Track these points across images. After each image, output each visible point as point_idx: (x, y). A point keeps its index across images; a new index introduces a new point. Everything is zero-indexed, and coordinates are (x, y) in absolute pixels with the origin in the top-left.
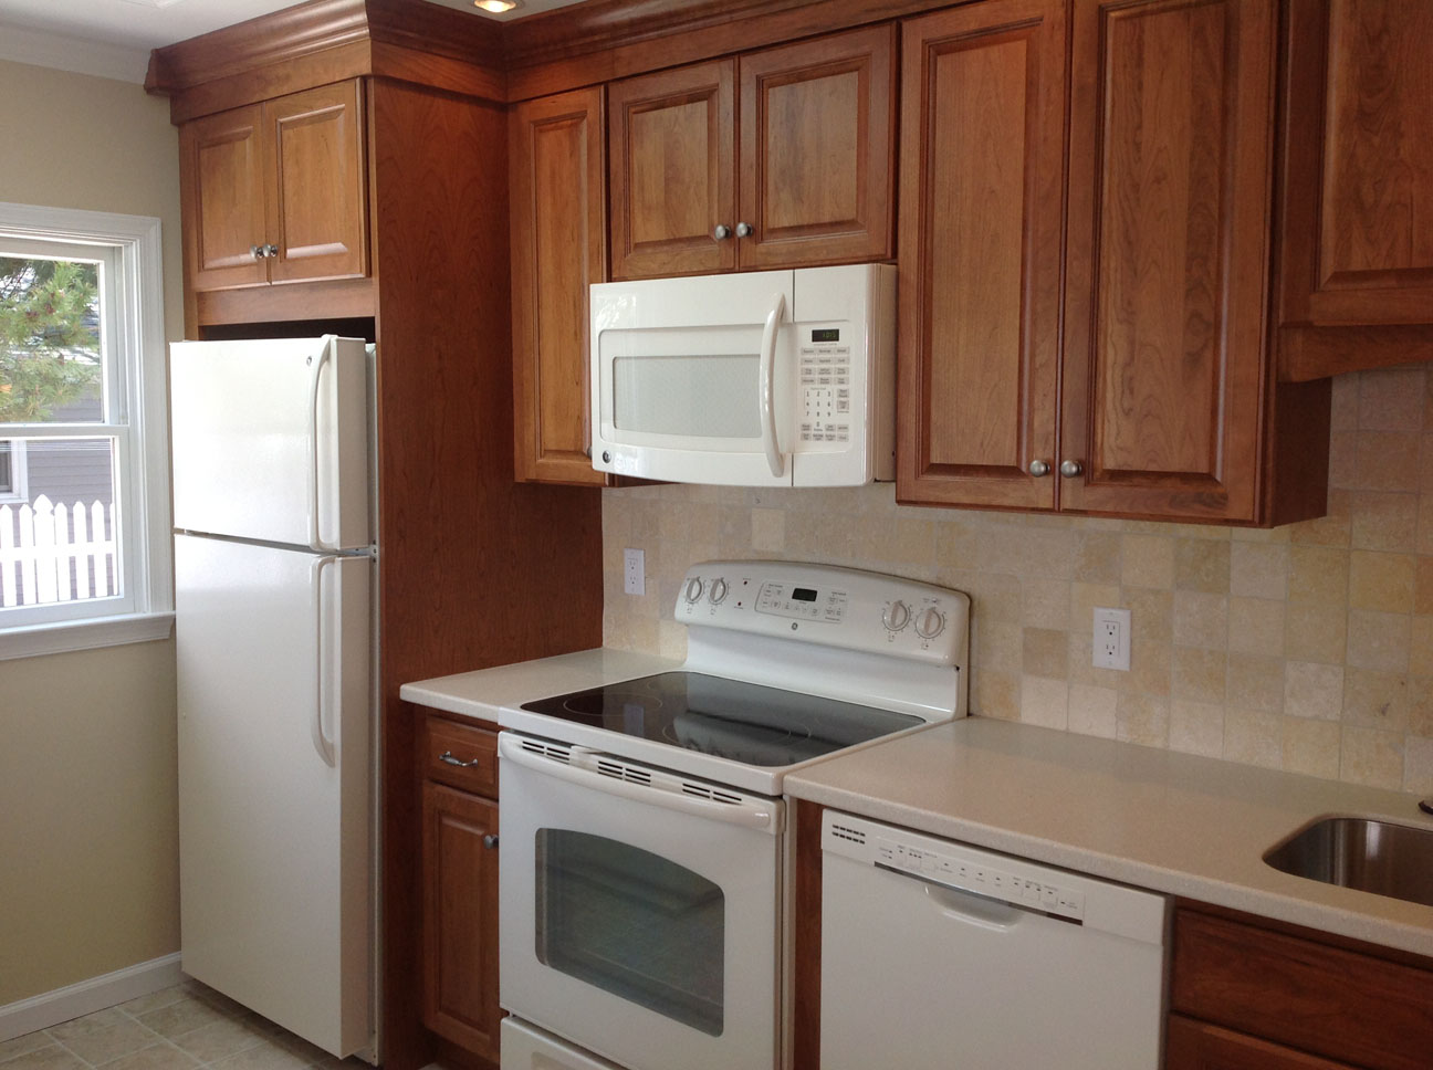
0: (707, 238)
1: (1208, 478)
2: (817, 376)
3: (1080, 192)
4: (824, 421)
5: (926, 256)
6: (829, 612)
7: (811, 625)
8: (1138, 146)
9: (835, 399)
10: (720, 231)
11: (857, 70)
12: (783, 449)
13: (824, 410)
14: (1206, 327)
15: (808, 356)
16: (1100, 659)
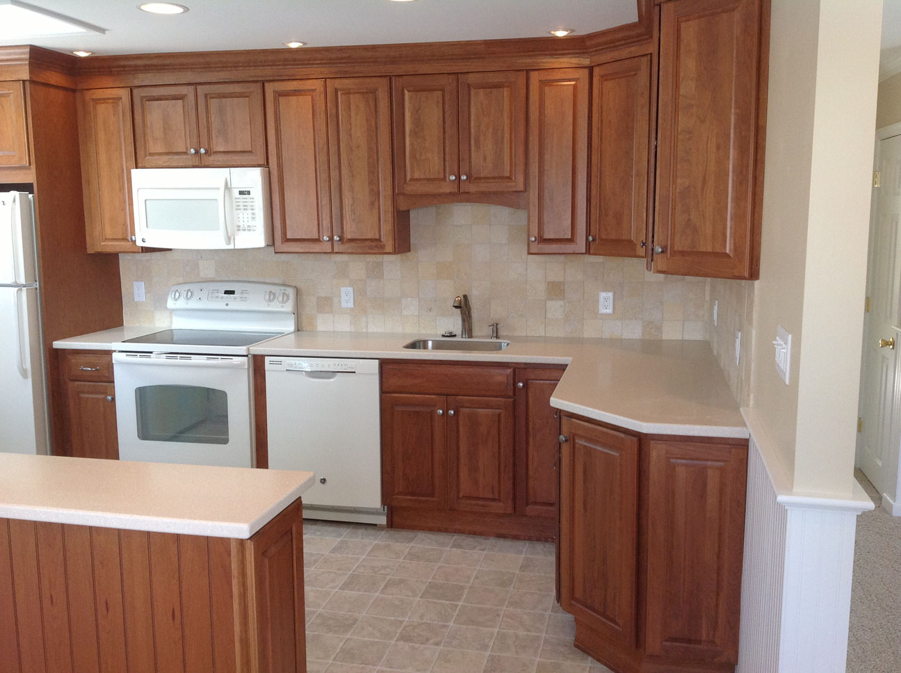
0: (185, 153)
1: (379, 240)
2: (242, 207)
3: (333, 149)
4: (246, 224)
5: (280, 166)
6: (241, 298)
7: (234, 303)
8: (351, 135)
9: (250, 216)
10: (193, 151)
11: (247, 97)
12: (230, 235)
13: (246, 220)
14: (376, 194)
15: (238, 200)
16: (344, 305)
